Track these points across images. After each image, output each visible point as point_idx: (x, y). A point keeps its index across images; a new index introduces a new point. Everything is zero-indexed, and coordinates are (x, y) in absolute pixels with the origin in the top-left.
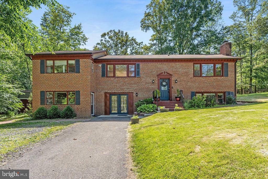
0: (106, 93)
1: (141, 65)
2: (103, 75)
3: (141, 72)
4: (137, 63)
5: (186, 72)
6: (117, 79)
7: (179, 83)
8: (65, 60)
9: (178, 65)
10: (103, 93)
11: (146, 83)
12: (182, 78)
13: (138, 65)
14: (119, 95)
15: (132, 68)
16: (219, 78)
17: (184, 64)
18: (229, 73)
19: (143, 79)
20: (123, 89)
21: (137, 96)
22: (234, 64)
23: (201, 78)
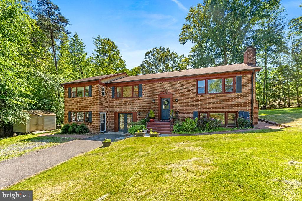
0: (115, 112)
1: (144, 85)
2: (113, 97)
3: (143, 92)
4: (139, 84)
5: (188, 90)
6: (123, 99)
7: (180, 102)
8: (83, 86)
9: (179, 82)
10: (113, 113)
11: (148, 103)
12: (183, 97)
13: (141, 86)
14: (126, 114)
15: (136, 89)
16: (229, 95)
17: (186, 81)
18: (243, 88)
19: (145, 99)
20: (128, 109)
21: (140, 115)
22: (250, 76)
23: (205, 96)
